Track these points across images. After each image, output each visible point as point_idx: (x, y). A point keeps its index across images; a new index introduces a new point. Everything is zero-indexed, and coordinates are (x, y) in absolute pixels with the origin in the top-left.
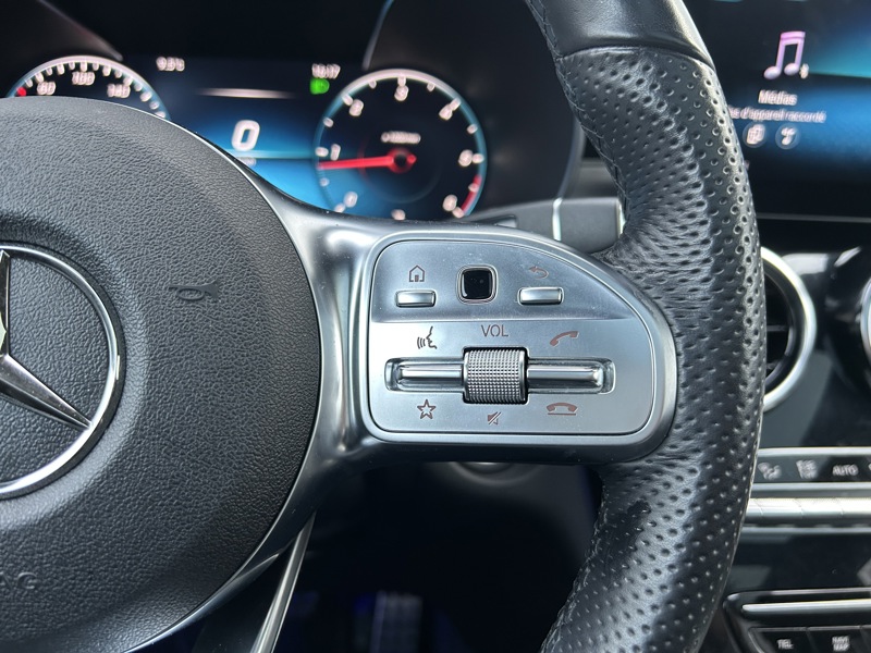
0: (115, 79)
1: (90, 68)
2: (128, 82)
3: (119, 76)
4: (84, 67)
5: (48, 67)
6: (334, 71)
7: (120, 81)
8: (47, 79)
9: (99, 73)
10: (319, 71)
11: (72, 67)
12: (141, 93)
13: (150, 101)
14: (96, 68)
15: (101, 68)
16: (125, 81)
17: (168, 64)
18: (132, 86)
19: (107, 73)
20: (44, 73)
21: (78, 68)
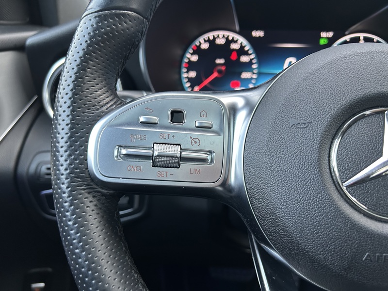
0: (234, 41)
1: (224, 36)
2: (239, 42)
3: (235, 40)
4: (221, 36)
5: (206, 36)
6: (330, 34)
7: (236, 42)
8: (205, 41)
9: (227, 39)
10: (324, 35)
11: (216, 37)
12: (245, 46)
13: (248, 50)
14: (226, 37)
15: (228, 36)
16: (238, 42)
17: (257, 34)
18: (241, 44)
19: (230, 38)
20: (204, 39)
21: (218, 36)
